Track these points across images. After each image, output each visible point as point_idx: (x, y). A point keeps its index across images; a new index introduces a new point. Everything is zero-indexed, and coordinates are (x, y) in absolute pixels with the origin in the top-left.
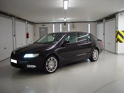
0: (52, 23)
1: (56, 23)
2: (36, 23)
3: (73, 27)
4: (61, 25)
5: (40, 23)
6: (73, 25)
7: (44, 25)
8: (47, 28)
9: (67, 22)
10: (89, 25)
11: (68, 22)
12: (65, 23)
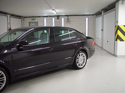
0: (43, 16)
1: (47, 16)
2: (25, 17)
3: (68, 21)
4: (54, 19)
5: (29, 17)
6: (68, 19)
7: (33, 19)
8: (37, 22)
9: (60, 16)
10: (87, 19)
11: (62, 16)
12: (58, 17)
